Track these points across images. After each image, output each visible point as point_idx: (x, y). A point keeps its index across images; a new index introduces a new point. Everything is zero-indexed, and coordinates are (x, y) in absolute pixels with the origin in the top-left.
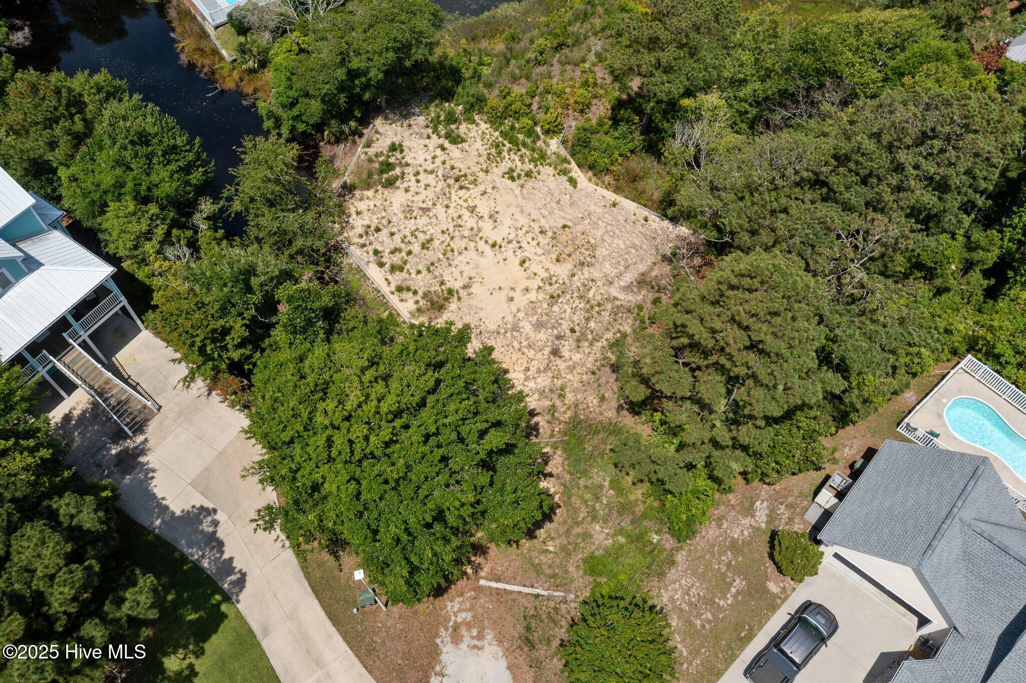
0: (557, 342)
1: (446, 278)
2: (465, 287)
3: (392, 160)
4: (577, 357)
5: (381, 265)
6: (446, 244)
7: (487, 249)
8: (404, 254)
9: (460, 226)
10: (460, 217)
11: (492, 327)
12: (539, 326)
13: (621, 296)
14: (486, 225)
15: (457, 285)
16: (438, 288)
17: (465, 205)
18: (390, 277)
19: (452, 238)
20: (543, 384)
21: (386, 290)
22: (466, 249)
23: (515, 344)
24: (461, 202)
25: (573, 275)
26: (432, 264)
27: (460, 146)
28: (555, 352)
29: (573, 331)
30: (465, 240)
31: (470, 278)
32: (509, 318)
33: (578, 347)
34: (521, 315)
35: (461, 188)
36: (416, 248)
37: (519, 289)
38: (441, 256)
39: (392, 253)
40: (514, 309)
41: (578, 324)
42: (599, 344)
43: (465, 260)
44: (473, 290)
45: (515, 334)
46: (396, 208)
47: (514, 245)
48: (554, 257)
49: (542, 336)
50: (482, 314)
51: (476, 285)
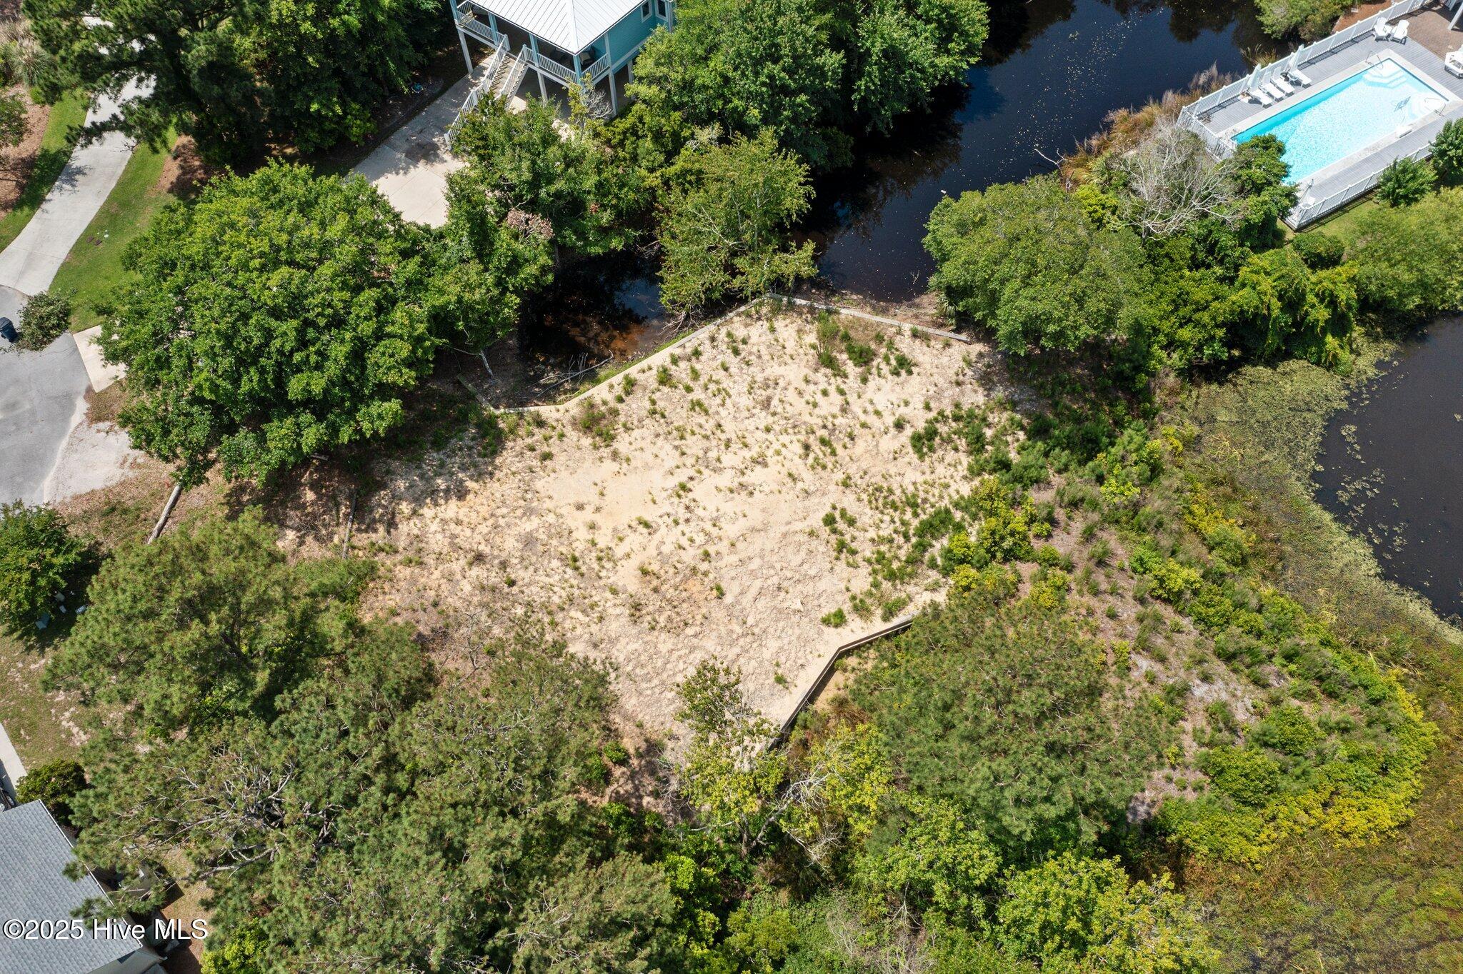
0: (497, 561)
1: (636, 433)
2: (615, 455)
3: (878, 362)
4: (466, 586)
5: (676, 361)
6: (697, 430)
8: (688, 384)
9: (727, 446)
10: (746, 445)
11: (539, 485)
12: (529, 541)
14: (726, 479)
15: (622, 444)
16: (621, 424)
17: (769, 453)
18: (653, 371)
19: (706, 437)
20: (432, 541)
21: (634, 369)
22: (683, 454)
23: (504, 510)
24: (776, 446)
25: (614, 592)
26: (663, 416)
27: (910, 449)
28: (479, 558)
29: (512, 583)
30: (701, 454)
31: (628, 460)
32: (548, 504)
33: (483, 588)
34: (551, 518)
35: (807, 447)
36: (698, 394)
37: (597, 518)
38: (676, 424)
39: (694, 371)
40: (563, 511)
41: (522, 592)
42: (483, 617)
43: (662, 454)
44: (608, 463)
45: (519, 512)
46: (774, 370)
47: (682, 514)
48: (655, 567)
49: (510, 544)
50: (564, 474)
51: (615, 466)
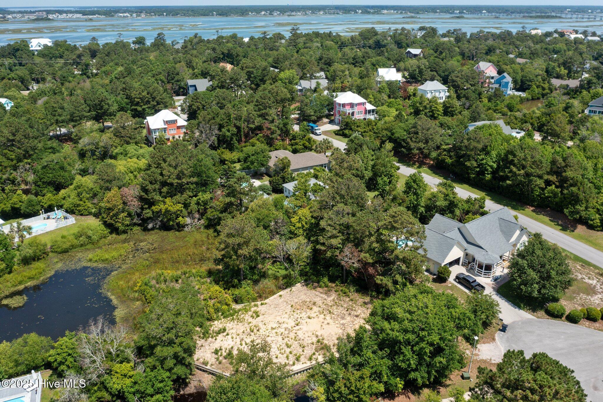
0: (352, 315)
1: (310, 342)
2: (317, 336)
3: (224, 354)
4: (359, 311)
5: (294, 364)
6: (290, 340)
7: (297, 327)
8: (290, 355)
9: (282, 333)
10: (276, 333)
11: (341, 331)
12: (343, 318)
13: (333, 298)
14: (284, 326)
15: (315, 340)
16: (314, 346)
17: (270, 330)
18: (301, 363)
19: (288, 337)
21: (308, 364)
22: (296, 333)
23: (351, 326)
24: (267, 332)
25: (320, 307)
26: (300, 346)
27: (227, 330)
28: (357, 316)
29: (347, 310)
30: (290, 333)
31: (313, 334)
32: (338, 325)
33: (355, 310)
34: (337, 322)
35: (258, 330)
36: (288, 350)
37: (324, 321)
38: (297, 342)
39: (288, 359)
40: (333, 324)
41: (344, 309)
42: (354, 306)
43: (302, 334)
44: (319, 335)
45: (346, 325)
47: (299, 320)
48: (308, 310)
49: (348, 318)
50: (333, 333)
51: (317, 333)
